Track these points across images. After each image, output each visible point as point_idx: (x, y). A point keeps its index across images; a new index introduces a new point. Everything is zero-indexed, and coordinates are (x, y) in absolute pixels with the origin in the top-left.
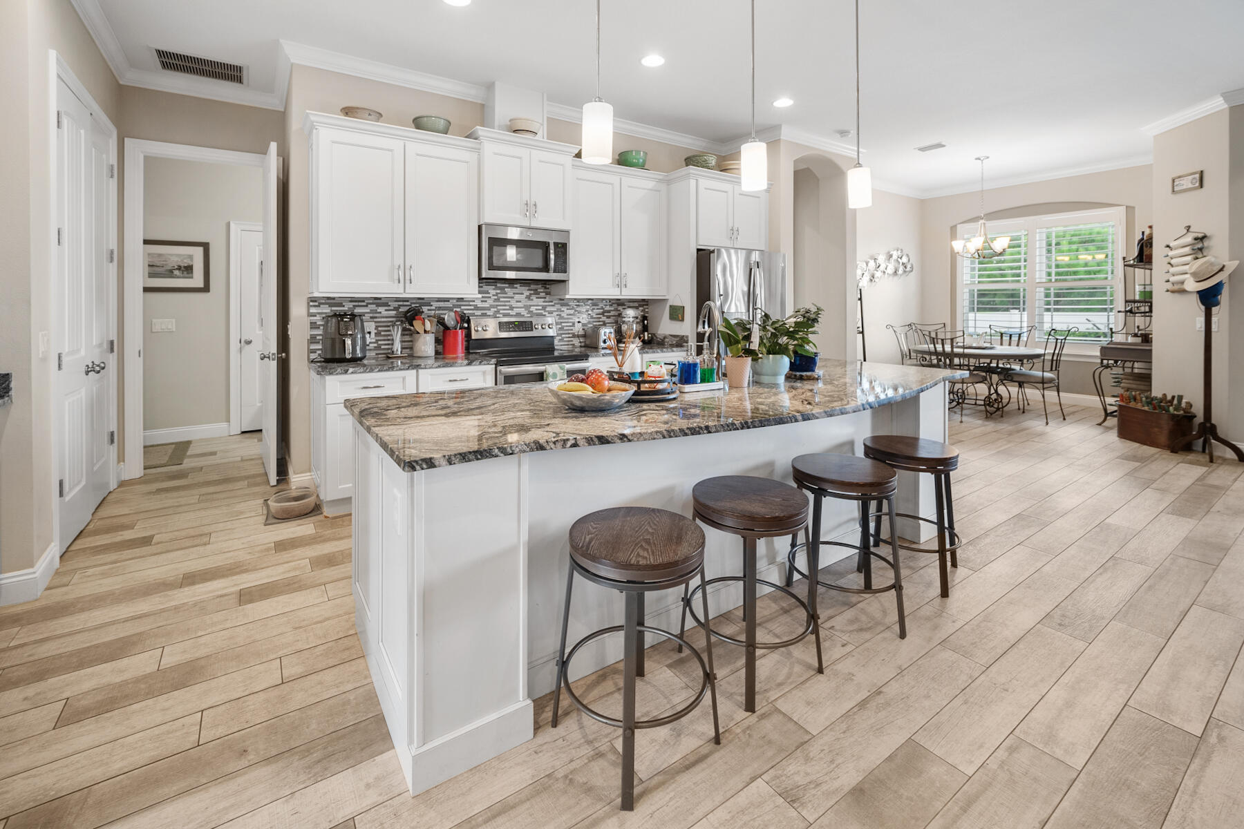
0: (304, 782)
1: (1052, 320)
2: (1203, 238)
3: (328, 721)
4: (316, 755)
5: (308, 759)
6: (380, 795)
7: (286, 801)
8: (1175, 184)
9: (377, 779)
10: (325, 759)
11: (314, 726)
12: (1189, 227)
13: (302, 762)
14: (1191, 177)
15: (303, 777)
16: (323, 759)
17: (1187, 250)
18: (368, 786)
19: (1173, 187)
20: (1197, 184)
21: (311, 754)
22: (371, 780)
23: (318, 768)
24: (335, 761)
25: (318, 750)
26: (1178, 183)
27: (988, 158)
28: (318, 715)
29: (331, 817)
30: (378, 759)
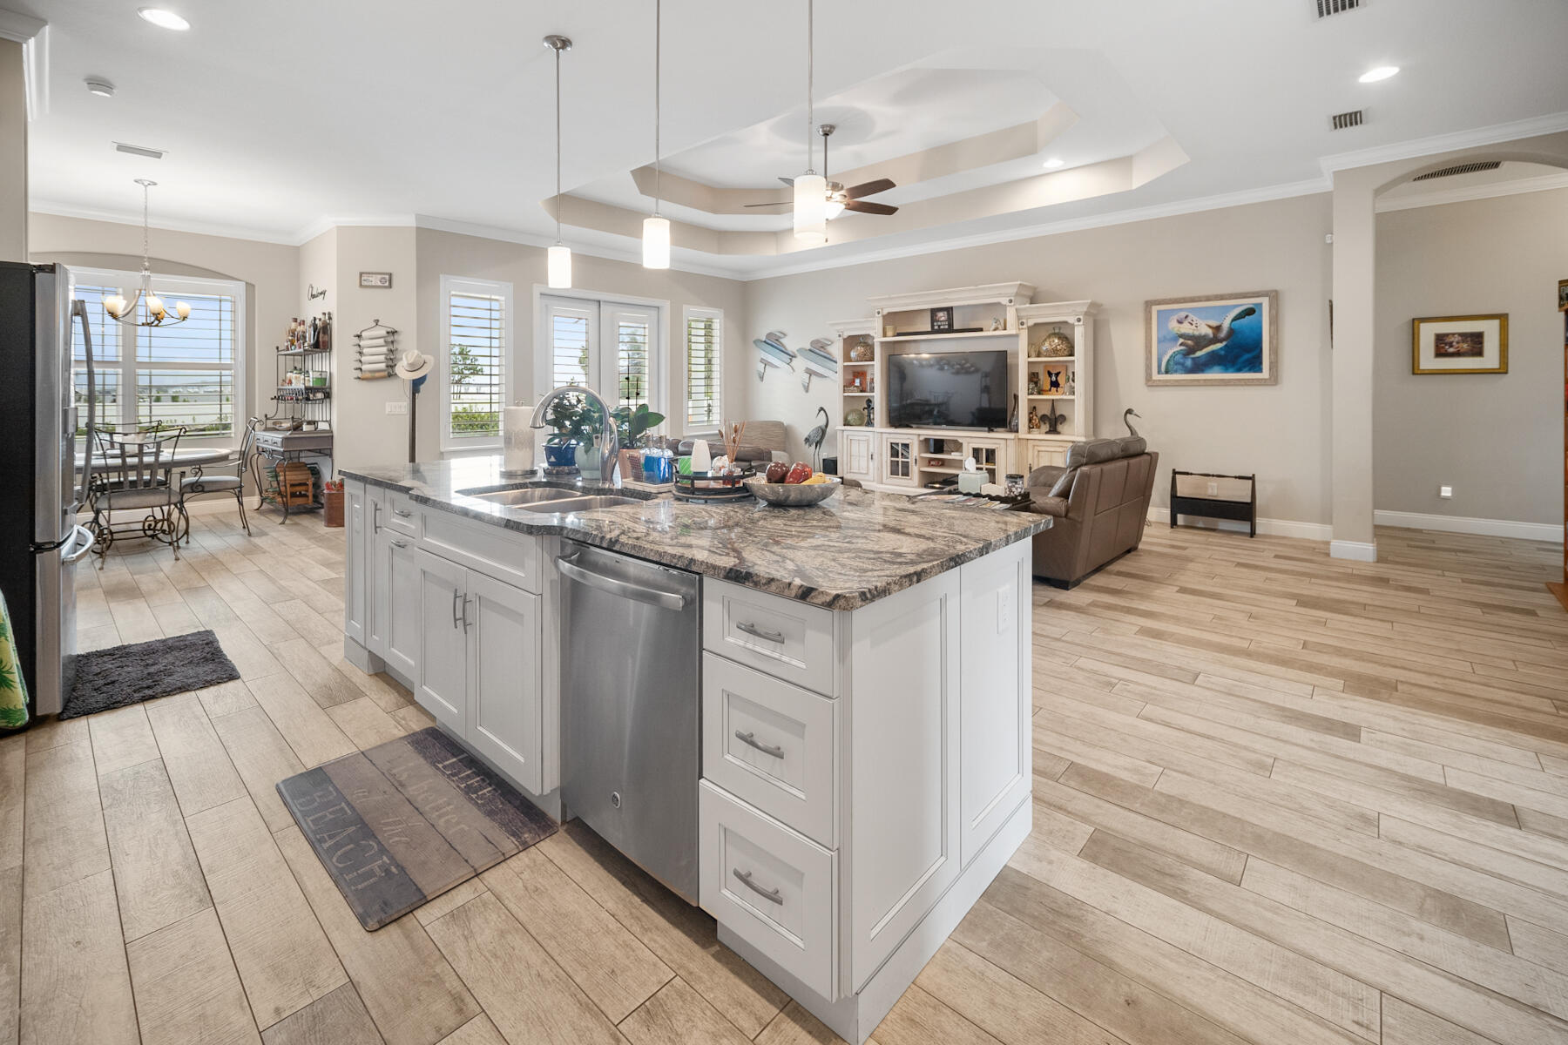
0: (1093, 913)
1: (151, 412)
2: (394, 333)
3: (1028, 945)
4: (1066, 923)
5: (1076, 929)
6: (1048, 850)
7: (1116, 913)
8: (363, 278)
9: (1040, 860)
10: (1061, 913)
11: (1046, 954)
12: (378, 321)
13: (1082, 932)
14: (379, 276)
15: (1091, 918)
16: (1064, 915)
17: (381, 341)
18: (1051, 862)
19: (361, 282)
20: (387, 284)
21: (1068, 929)
22: (1045, 863)
23: (1074, 912)
24: (1056, 903)
25: (1061, 927)
26: (365, 278)
27: (155, 184)
28: (1030, 962)
29: (1092, 870)
30: (1025, 871)
